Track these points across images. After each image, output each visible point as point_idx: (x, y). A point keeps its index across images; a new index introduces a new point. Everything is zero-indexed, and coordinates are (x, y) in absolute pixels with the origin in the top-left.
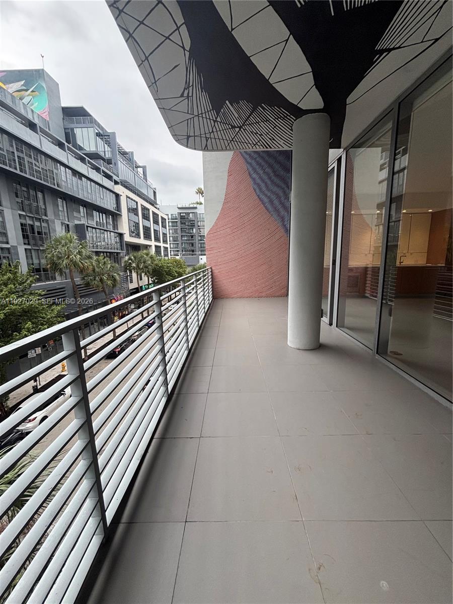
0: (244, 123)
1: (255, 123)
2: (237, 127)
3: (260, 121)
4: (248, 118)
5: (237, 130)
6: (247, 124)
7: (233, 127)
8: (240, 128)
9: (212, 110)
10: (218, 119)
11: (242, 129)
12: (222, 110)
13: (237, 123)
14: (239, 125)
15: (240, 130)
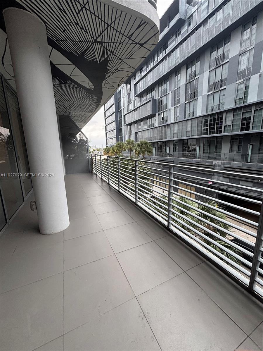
0: (92, 44)
1: (83, 41)
2: (99, 42)
3: (78, 42)
4: (88, 48)
5: (99, 40)
6: (89, 42)
7: (101, 43)
8: (96, 41)
9: (109, 60)
10: (109, 53)
11: (95, 38)
12: (104, 59)
13: (97, 46)
14: (96, 43)
15: (97, 38)
